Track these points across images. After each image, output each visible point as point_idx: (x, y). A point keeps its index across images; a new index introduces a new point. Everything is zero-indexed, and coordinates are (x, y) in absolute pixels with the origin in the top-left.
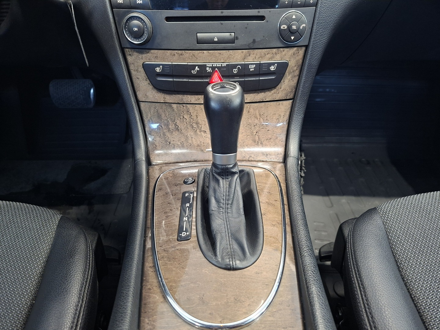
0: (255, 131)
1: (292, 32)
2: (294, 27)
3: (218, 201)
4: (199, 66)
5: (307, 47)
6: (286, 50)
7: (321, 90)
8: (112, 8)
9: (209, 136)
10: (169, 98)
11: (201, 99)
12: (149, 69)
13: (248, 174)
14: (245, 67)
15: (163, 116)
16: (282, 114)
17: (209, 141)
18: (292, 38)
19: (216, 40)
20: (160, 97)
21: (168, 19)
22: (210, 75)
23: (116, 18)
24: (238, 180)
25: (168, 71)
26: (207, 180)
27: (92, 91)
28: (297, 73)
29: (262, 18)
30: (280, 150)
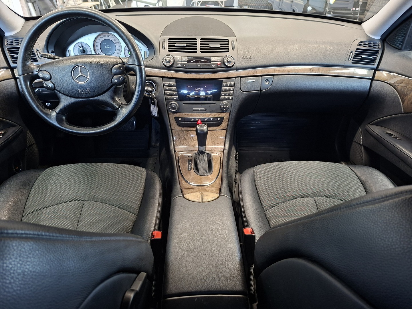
0: (213, 141)
1: (225, 108)
2: (225, 107)
3: (200, 161)
4: (194, 118)
5: (230, 112)
6: (223, 113)
7: (253, 122)
8: (166, 100)
9: (197, 142)
10: (183, 129)
11: (194, 129)
12: (176, 119)
13: (210, 155)
14: (209, 118)
15: (180, 135)
16: (223, 135)
17: (197, 144)
18: (225, 110)
19: (199, 110)
20: (179, 128)
21: (184, 104)
22: (197, 121)
23: (167, 103)
24: (206, 155)
25: (183, 120)
26: (196, 156)
27: (135, 122)
28: (227, 121)
29: (215, 104)
30: (223, 147)
